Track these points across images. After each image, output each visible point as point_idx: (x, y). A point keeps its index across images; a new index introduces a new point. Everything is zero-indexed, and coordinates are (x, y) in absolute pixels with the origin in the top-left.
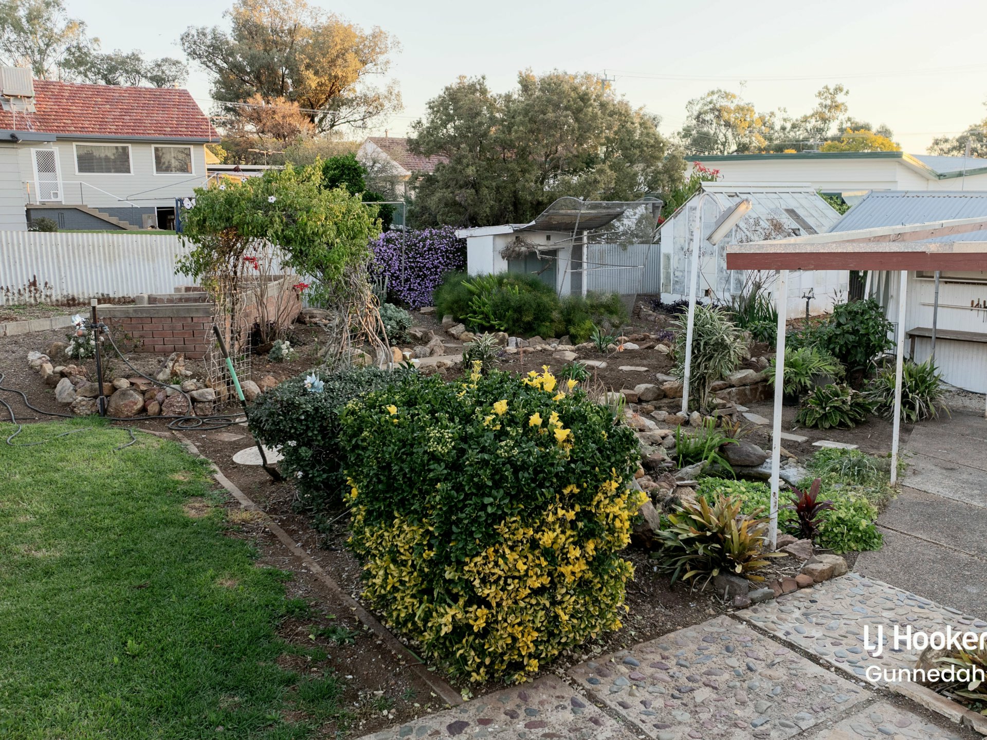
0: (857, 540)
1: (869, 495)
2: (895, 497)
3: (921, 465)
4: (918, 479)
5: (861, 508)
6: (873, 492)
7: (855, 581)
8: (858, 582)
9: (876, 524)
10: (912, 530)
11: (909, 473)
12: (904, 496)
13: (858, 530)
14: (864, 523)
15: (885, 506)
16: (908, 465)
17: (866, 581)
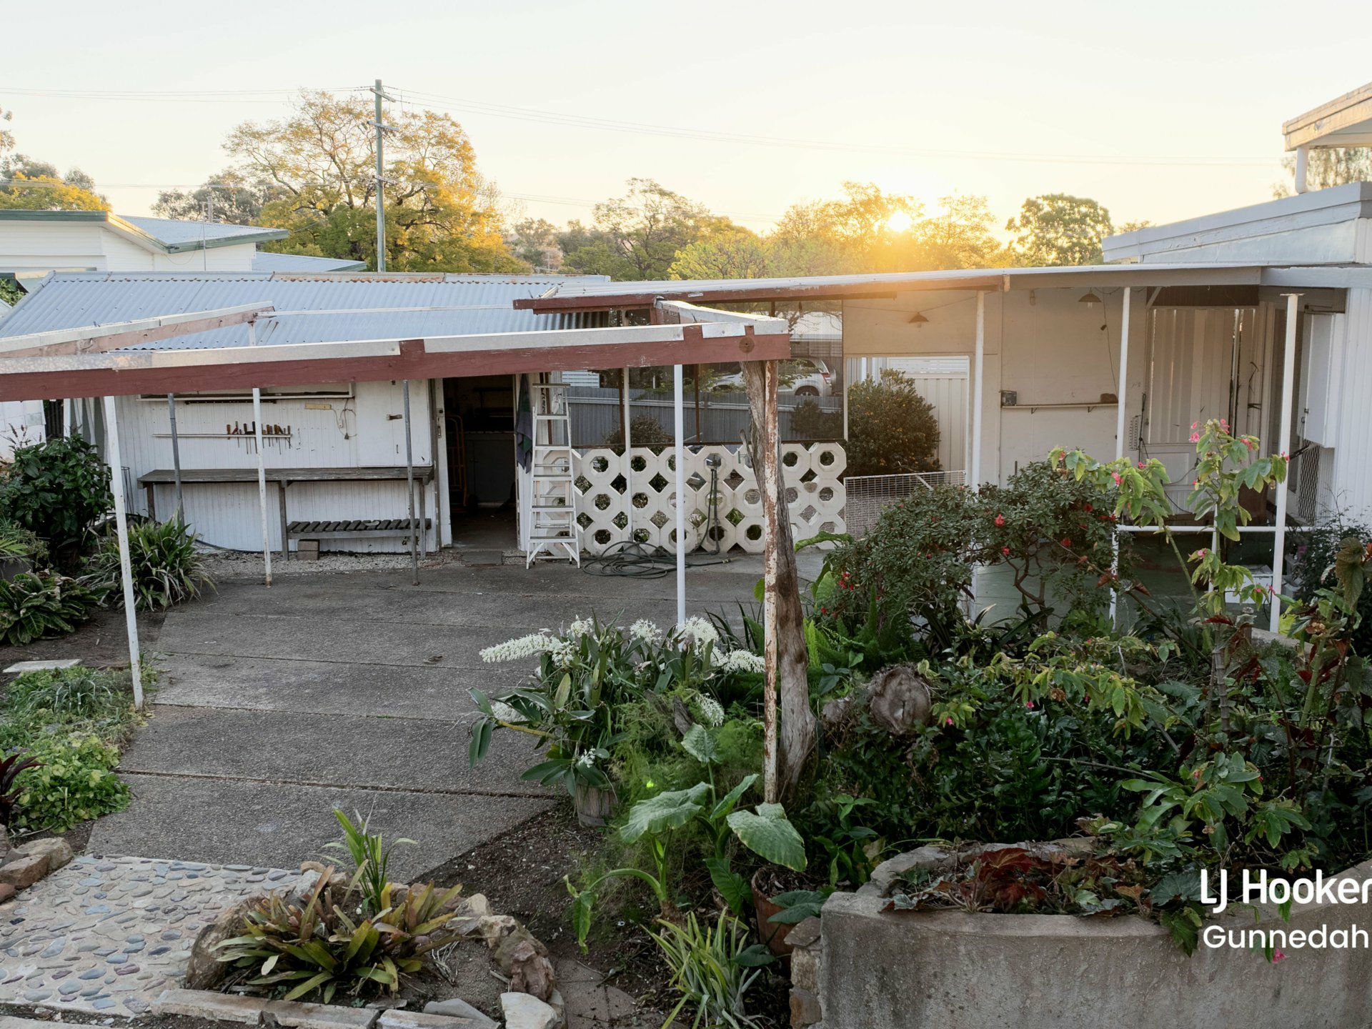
0: (88, 804)
1: (102, 732)
2: (145, 724)
3: (181, 668)
4: (177, 690)
5: (91, 754)
6: (109, 724)
7: (86, 869)
8: (91, 869)
9: (118, 771)
10: (174, 766)
11: (163, 684)
12: (159, 720)
13: (88, 788)
14: (97, 776)
15: (129, 741)
16: (161, 672)
17: (105, 862)
